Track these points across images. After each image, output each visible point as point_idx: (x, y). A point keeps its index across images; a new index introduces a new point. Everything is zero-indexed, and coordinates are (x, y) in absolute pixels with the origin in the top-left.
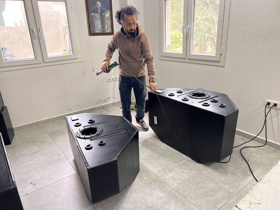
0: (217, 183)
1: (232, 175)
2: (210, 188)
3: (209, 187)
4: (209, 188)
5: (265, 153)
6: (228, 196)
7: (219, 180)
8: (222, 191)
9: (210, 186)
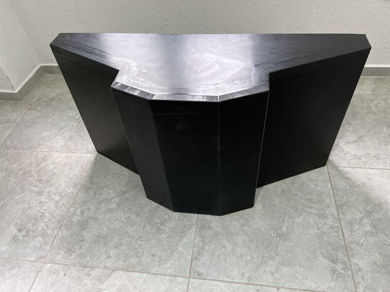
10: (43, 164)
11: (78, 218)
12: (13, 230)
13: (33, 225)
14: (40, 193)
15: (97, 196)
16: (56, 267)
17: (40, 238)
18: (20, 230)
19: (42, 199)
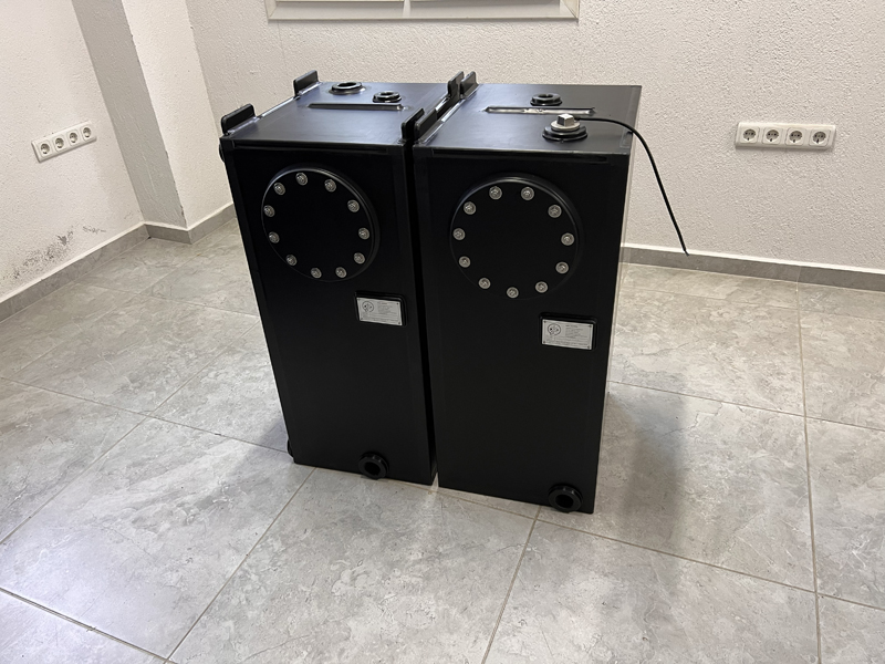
0: (729, 456)
1: (741, 407)
3: (720, 479)
4: (721, 484)
10: (190, 318)
11: (208, 380)
12: (126, 380)
13: (151, 379)
14: (173, 348)
15: (244, 362)
16: (161, 422)
17: (154, 393)
18: (133, 381)
19: (173, 354)
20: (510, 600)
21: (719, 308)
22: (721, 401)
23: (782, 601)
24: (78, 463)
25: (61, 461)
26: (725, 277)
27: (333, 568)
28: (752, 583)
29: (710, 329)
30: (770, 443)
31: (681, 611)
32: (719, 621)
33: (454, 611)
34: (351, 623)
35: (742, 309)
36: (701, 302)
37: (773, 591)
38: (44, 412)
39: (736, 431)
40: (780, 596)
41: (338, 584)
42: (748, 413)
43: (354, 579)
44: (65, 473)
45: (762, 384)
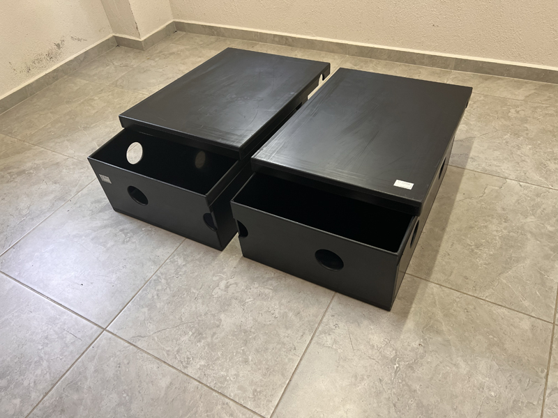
0: (505, 219)
1: (521, 183)
2: (497, 238)
3: (495, 236)
4: (495, 240)
5: (547, 100)
6: (552, 245)
7: (504, 209)
8: (529, 236)
9: (495, 233)
20: (329, 310)
21: (517, 106)
22: (506, 178)
23: (527, 328)
24: (61, 198)
25: (51, 197)
26: (526, 83)
27: (215, 279)
28: (506, 313)
29: (507, 123)
30: (539, 211)
31: (450, 328)
32: (477, 338)
33: (290, 314)
34: (222, 316)
35: (536, 108)
36: (504, 101)
37: (521, 319)
38: (44, 164)
39: (514, 201)
40: (526, 324)
41: (217, 290)
42: (526, 188)
43: (227, 287)
44: (53, 204)
45: (541, 166)
